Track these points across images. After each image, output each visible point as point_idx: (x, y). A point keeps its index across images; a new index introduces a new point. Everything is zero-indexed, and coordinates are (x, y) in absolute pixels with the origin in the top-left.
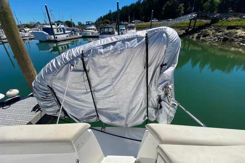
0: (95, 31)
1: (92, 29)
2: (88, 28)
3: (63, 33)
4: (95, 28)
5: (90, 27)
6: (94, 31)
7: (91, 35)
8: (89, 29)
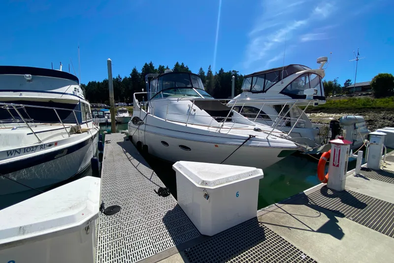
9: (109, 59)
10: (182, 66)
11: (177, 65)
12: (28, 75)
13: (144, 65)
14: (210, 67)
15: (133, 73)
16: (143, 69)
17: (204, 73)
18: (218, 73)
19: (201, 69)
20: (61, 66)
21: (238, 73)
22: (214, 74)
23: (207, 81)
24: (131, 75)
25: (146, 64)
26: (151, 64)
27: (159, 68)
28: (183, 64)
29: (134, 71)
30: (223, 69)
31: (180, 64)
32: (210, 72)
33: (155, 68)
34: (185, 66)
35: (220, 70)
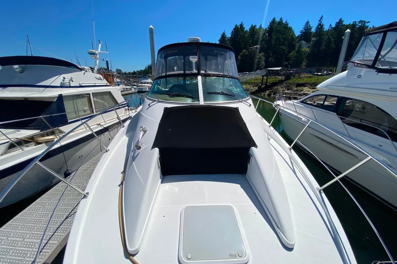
1: (148, 83)
2: (144, 81)
4: (152, 81)
5: (146, 81)
6: (151, 85)
7: (147, 90)
8: (144, 83)
9: (151, 26)
10: (280, 23)
11: (274, 21)
12: (16, 66)
13: (234, 27)
14: (321, 18)
15: (221, 38)
16: (232, 32)
17: (311, 29)
18: (333, 26)
19: (308, 23)
20: (100, 45)
21: (367, 24)
22: (326, 28)
23: (314, 39)
24: (219, 41)
25: (236, 26)
26: (241, 25)
27: (250, 29)
28: (281, 19)
29: (223, 36)
30: (343, 19)
31: (278, 20)
32: (320, 26)
33: (245, 30)
34: (284, 22)
35: (338, 21)
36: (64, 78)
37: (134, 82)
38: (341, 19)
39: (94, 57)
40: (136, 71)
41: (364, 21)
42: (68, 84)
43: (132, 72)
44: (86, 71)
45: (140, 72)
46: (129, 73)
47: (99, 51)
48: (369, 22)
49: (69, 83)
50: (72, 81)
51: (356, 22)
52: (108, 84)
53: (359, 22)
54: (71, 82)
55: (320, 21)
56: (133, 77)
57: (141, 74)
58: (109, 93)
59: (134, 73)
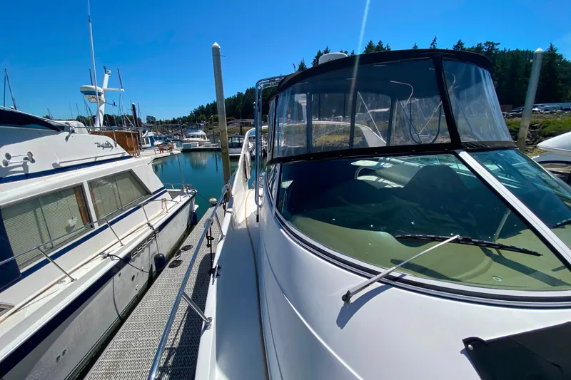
0: (205, 139)
1: (198, 137)
2: (192, 134)
3: (150, 145)
4: (204, 134)
5: (196, 133)
6: (203, 140)
7: (198, 147)
8: (193, 137)
9: (216, 44)
10: (379, 48)
11: (370, 46)
14: (435, 41)
20: (107, 76)
21: (496, 47)
28: (380, 42)
30: (462, 42)
31: (376, 44)
34: (384, 46)
35: (456, 44)
36: (8, 156)
37: (175, 135)
38: (459, 42)
39: (93, 100)
40: (176, 118)
41: (492, 43)
42: (21, 169)
43: (171, 119)
44: (73, 132)
45: (184, 120)
46: (167, 122)
47: (105, 86)
48: (499, 44)
49: (25, 166)
50: (33, 161)
51: (480, 44)
52: (127, 154)
53: (486, 44)
54: (29, 163)
55: (432, 44)
56: (173, 127)
57: (184, 122)
58: (130, 175)
59: (174, 121)
